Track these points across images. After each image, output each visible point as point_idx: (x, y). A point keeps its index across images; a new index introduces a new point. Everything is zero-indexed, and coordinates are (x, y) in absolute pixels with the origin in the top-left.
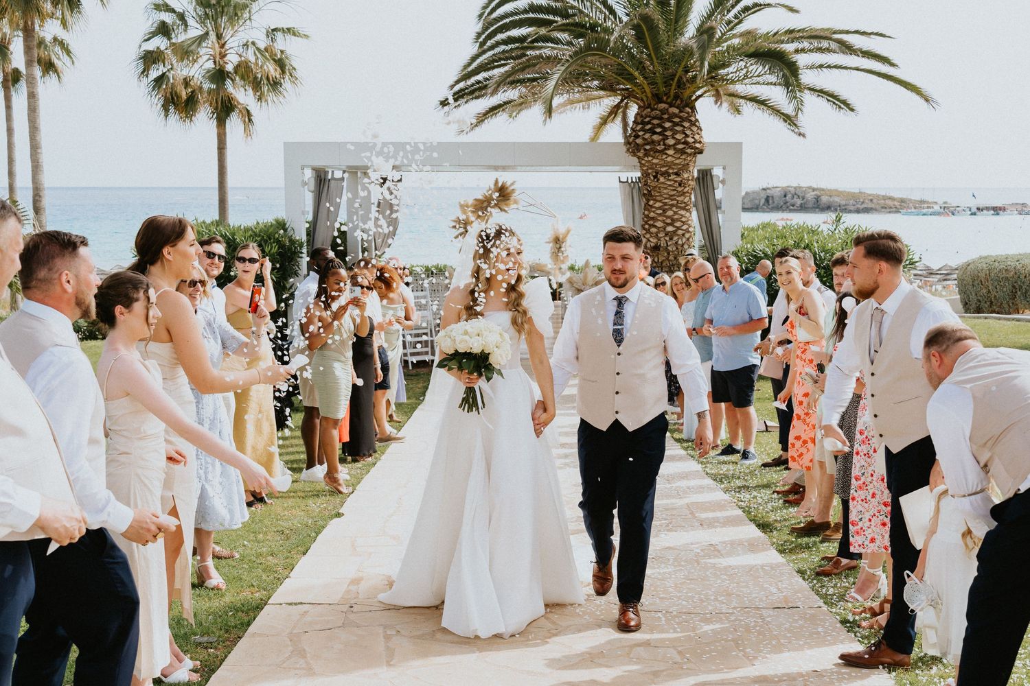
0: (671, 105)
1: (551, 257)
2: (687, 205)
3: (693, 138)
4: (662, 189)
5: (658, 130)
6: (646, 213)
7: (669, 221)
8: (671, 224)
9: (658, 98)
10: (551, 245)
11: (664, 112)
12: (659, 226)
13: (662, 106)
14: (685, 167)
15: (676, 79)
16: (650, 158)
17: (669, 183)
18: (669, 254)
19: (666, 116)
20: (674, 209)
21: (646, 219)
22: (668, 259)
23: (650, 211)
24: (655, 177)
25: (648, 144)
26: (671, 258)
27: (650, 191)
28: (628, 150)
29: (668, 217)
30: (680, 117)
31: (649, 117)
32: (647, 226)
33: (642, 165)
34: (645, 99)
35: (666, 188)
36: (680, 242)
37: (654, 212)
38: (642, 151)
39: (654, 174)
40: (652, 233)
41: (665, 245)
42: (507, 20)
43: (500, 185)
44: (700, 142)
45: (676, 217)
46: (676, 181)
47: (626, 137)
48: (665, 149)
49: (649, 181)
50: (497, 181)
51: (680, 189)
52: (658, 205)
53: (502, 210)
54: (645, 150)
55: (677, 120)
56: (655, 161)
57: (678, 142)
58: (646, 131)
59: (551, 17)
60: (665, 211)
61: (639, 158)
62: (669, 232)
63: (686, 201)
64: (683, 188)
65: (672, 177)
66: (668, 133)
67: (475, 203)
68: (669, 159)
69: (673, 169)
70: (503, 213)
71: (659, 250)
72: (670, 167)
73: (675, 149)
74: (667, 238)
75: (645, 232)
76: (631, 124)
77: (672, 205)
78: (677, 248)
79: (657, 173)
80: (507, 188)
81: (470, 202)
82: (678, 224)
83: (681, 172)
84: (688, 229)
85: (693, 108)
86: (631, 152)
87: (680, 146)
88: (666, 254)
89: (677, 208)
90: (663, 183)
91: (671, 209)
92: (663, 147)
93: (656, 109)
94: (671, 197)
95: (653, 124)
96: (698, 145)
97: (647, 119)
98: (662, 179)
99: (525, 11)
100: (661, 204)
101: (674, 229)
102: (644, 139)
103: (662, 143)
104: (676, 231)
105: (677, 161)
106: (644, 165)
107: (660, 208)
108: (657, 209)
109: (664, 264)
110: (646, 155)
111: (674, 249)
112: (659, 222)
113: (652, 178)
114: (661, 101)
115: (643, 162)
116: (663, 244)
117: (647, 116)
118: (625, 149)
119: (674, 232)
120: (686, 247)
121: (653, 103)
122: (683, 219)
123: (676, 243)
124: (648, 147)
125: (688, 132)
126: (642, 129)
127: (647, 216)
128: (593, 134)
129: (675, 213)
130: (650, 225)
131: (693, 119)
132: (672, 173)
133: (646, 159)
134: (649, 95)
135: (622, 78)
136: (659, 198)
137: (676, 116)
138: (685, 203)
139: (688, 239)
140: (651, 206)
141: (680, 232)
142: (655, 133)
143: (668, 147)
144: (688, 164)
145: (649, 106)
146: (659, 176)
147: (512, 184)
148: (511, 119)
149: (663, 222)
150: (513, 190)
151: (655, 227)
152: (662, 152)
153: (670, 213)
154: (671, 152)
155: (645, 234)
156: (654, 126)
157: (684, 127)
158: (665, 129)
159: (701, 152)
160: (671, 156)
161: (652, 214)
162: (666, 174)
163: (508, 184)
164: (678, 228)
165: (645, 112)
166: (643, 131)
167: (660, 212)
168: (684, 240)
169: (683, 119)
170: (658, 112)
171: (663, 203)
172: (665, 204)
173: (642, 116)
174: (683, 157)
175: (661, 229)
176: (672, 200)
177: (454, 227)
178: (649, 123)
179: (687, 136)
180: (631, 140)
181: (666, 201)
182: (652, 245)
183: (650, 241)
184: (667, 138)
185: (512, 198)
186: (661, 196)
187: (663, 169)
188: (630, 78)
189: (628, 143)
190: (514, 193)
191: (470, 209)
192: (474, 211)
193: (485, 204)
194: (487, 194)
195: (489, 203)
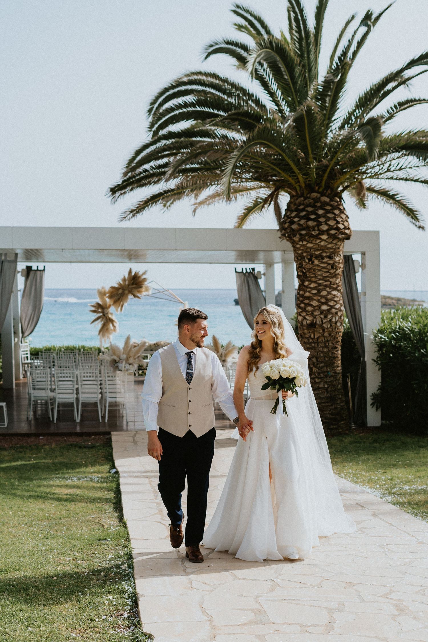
0: (323, 194)
2: (338, 286)
3: (343, 224)
4: (317, 271)
5: (313, 217)
6: (301, 292)
7: (323, 300)
8: (326, 303)
9: (310, 188)
11: (317, 200)
12: (314, 305)
13: (314, 195)
14: (335, 252)
15: (328, 170)
16: (305, 243)
17: (322, 265)
18: (324, 331)
19: (319, 204)
20: (328, 289)
21: (301, 299)
22: (323, 335)
23: (305, 292)
24: (310, 260)
25: (304, 229)
26: (326, 334)
27: (305, 273)
28: (284, 235)
29: (323, 297)
30: (331, 205)
31: (303, 204)
32: (302, 305)
33: (295, 250)
34: (298, 188)
35: (320, 270)
36: (334, 320)
37: (309, 292)
38: (298, 236)
39: (309, 257)
40: (308, 312)
41: (321, 323)
42: (177, 112)
43: (133, 274)
44: (349, 229)
45: (329, 297)
46: (329, 264)
47: (281, 224)
48: (319, 234)
49: (304, 264)
51: (332, 271)
52: (312, 285)
53: (135, 296)
54: (301, 235)
55: (328, 208)
56: (309, 245)
57: (331, 228)
58: (301, 218)
59: (216, 112)
60: (319, 291)
61: (293, 243)
62: (324, 310)
63: (337, 282)
64: (334, 270)
65: (326, 260)
66: (322, 220)
67: (111, 290)
68: (323, 243)
69: (326, 252)
70: (136, 299)
71: (315, 327)
72: (323, 251)
73: (328, 234)
74: (322, 316)
75: (300, 310)
76: (283, 213)
77: (326, 286)
78: (331, 326)
79: (311, 256)
80: (139, 277)
81: (107, 288)
82: (331, 303)
83: (333, 255)
84: (340, 308)
85: (341, 198)
86: (286, 237)
87: (333, 232)
88: (321, 331)
89: (330, 289)
90: (317, 265)
91: (325, 289)
92: (317, 232)
93: (309, 198)
94: (324, 279)
95: (307, 211)
96: (347, 231)
97: (302, 207)
98: (316, 262)
99: (192, 105)
100: (315, 285)
101: (328, 308)
102: (299, 225)
103: (316, 228)
104: (330, 309)
105: (330, 246)
106: (299, 249)
107: (315, 288)
108: (312, 289)
109: (320, 340)
110: (301, 240)
111: (329, 326)
112: (315, 302)
113: (307, 261)
114: (313, 191)
115: (298, 246)
116: (318, 321)
117: (300, 204)
118: (279, 234)
119: (328, 310)
120: (339, 324)
121: (305, 192)
122: (336, 299)
123: (331, 320)
124: (304, 232)
125: (339, 219)
126: (297, 216)
127: (302, 296)
128: (237, 224)
129: (329, 293)
130: (305, 304)
131: (341, 207)
132: (326, 256)
133: (301, 243)
134: (303, 185)
135: (280, 169)
136: (313, 279)
137: (327, 204)
138: (337, 284)
139: (340, 317)
140: (307, 287)
141: (334, 311)
142: (310, 219)
143: (322, 232)
144: (339, 248)
145: (302, 195)
146: (313, 259)
147: (144, 273)
148: (165, 208)
149: (318, 301)
150: (145, 279)
151: (311, 305)
152: (317, 237)
153: (324, 293)
154: (325, 237)
155: (301, 312)
156: (309, 213)
157: (335, 214)
158: (319, 216)
159: (348, 237)
160: (325, 240)
161: (307, 294)
162: (320, 257)
163: (140, 273)
164: (332, 307)
165: (299, 200)
166: (298, 218)
167: (315, 292)
168: (337, 318)
169: (334, 208)
170: (311, 201)
171: (318, 283)
172: (320, 285)
173: (295, 204)
174: (334, 242)
175: (316, 308)
176: (326, 281)
177: (94, 311)
178: (303, 210)
179: (338, 222)
180: (286, 226)
181: (321, 282)
182: (308, 322)
183: (306, 319)
184: (320, 224)
185: (143, 286)
186: (316, 277)
187: (317, 253)
188: (287, 169)
189: (282, 228)
190: (146, 281)
191: (107, 295)
192: (110, 297)
193: (120, 291)
194: (122, 283)
195: (124, 290)
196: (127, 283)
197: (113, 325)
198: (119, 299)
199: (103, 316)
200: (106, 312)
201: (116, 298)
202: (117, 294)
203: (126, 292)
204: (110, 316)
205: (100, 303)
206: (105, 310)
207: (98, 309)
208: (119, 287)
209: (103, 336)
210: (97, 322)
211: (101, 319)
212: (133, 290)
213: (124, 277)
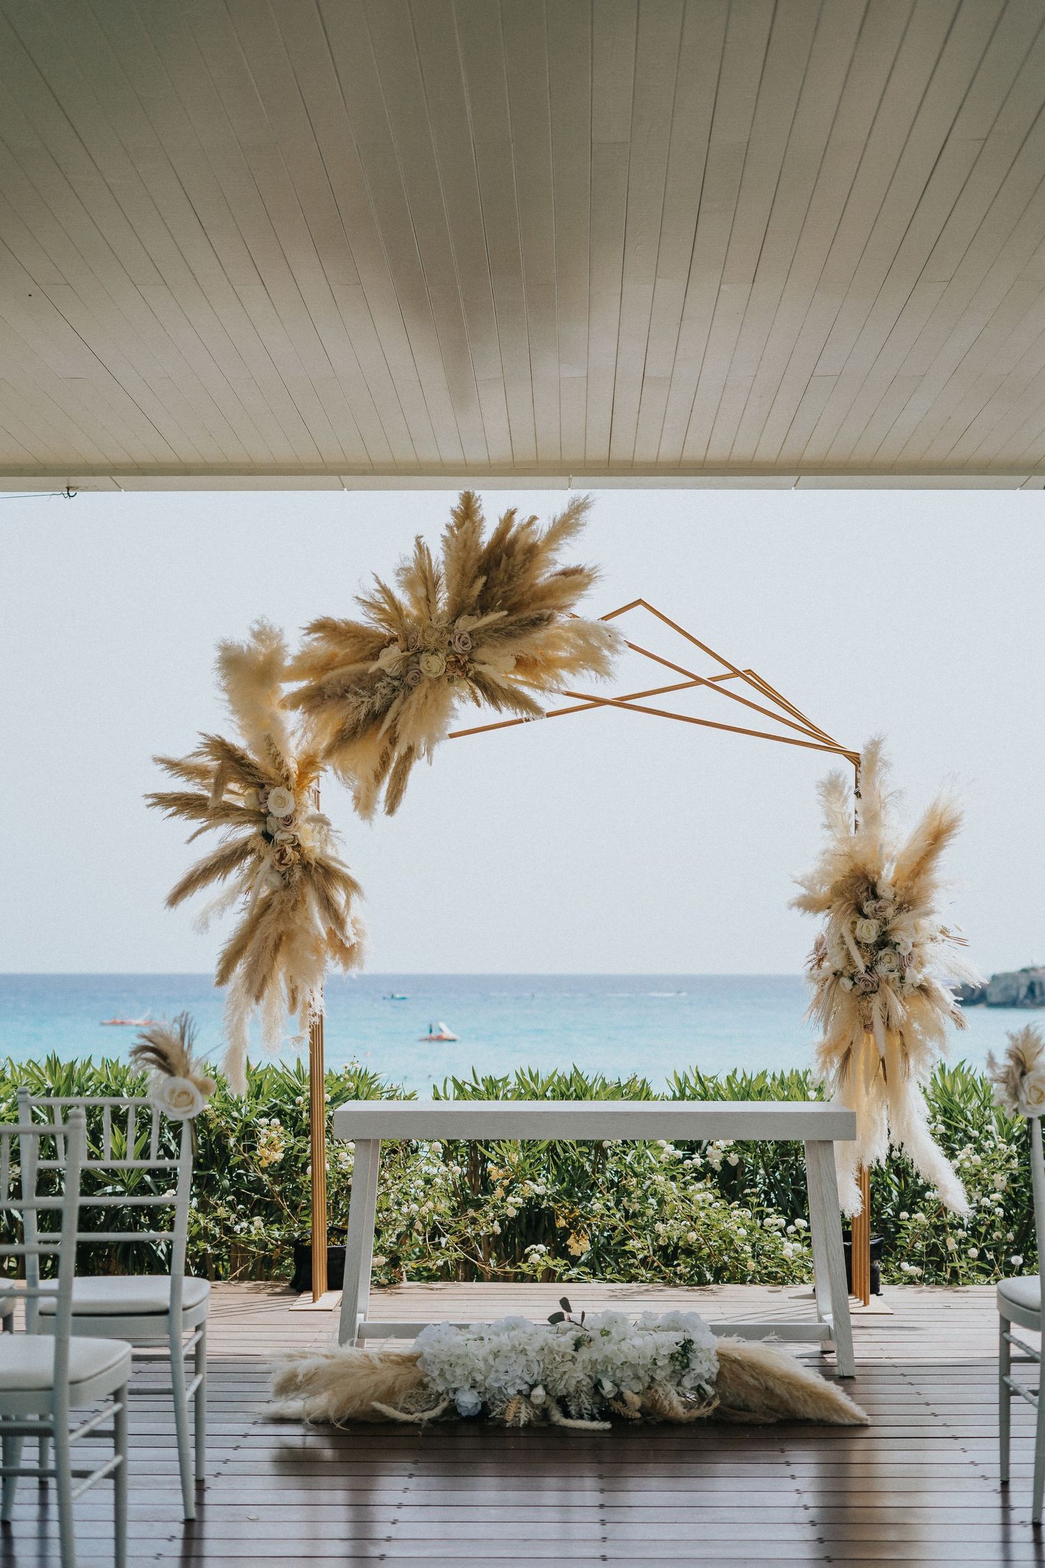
1: (824, 1004)
10: (819, 924)
50: (467, 513)
53: (493, 693)
67: (321, 646)
80: (532, 552)
177: (191, 807)
185: (562, 618)
190: (582, 586)
191: (290, 687)
192: (313, 700)
193: (390, 659)
194: (402, 597)
195: (414, 653)
196: (443, 598)
197: (328, 904)
198: (375, 718)
199: (260, 844)
200: (278, 812)
201: (357, 706)
202: (367, 683)
203: (434, 664)
204: (311, 842)
205: (238, 740)
206: (274, 793)
207: (219, 787)
208: (383, 629)
209: (257, 986)
210: (216, 888)
211: (249, 860)
212: (482, 654)
213: (420, 546)
